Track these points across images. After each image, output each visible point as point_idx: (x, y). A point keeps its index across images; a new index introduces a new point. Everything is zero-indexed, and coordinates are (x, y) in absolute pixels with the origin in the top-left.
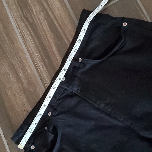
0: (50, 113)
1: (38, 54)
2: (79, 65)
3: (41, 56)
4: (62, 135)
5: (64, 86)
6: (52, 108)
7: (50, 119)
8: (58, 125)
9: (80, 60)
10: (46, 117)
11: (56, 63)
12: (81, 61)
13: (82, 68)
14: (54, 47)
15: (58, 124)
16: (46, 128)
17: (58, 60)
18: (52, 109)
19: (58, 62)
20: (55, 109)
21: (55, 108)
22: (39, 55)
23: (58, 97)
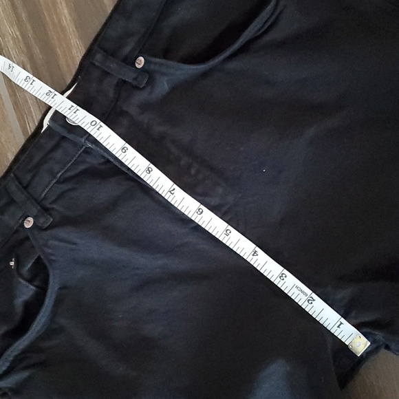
0: (31, 219)
1: (16, 28)
2: (135, 79)
3: (24, 36)
4: (60, 289)
5: (83, 140)
6: (39, 203)
7: (27, 238)
8: (53, 258)
9: (141, 62)
10: (17, 231)
11: (67, 61)
12: (141, 66)
13: (144, 88)
14: (66, 11)
15: (52, 255)
16: (12, 263)
17: (74, 51)
18: (39, 208)
19: (73, 58)
20: (46, 210)
21: (49, 206)
22: (18, 33)
23: (59, 172)
